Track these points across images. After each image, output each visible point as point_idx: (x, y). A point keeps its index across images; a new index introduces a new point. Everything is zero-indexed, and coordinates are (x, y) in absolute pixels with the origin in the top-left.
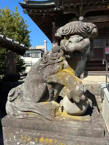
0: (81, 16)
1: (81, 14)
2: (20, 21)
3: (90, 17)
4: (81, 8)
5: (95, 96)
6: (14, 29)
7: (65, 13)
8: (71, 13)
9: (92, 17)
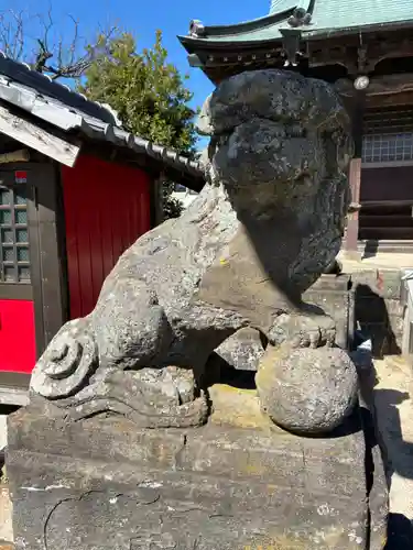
0: (362, 74)
1: (361, 68)
2: (168, 80)
3: (386, 78)
4: (362, 53)
5: (386, 301)
6: (149, 107)
7: (315, 65)
8: (332, 63)
9: (395, 77)
